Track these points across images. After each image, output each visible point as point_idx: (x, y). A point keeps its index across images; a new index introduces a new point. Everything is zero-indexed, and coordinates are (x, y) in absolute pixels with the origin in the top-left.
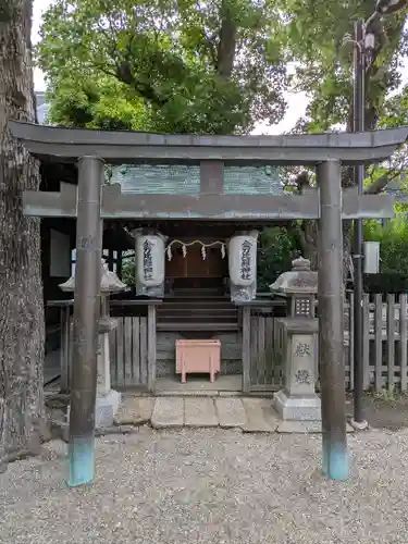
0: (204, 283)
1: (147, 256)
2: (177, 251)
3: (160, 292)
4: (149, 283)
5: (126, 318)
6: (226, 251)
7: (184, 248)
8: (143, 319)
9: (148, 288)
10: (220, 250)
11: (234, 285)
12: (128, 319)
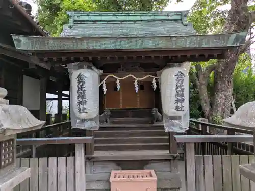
0: (136, 113)
1: (80, 88)
2: (112, 85)
3: (94, 125)
4: (83, 115)
5: (50, 159)
6: (158, 84)
7: (118, 82)
8: (70, 159)
9: (83, 121)
10: (152, 83)
11: (167, 116)
12: (53, 160)
